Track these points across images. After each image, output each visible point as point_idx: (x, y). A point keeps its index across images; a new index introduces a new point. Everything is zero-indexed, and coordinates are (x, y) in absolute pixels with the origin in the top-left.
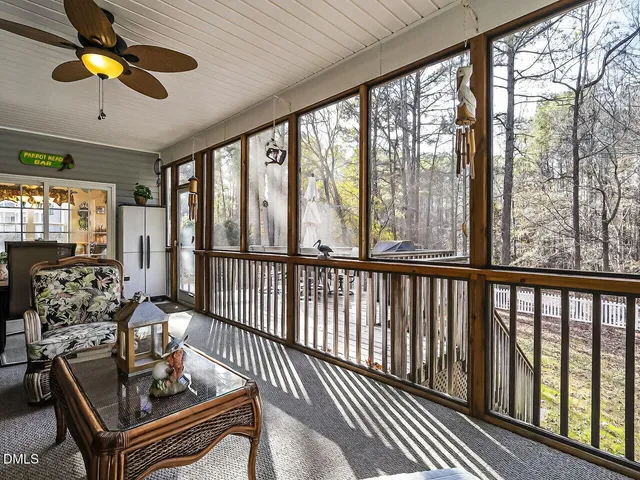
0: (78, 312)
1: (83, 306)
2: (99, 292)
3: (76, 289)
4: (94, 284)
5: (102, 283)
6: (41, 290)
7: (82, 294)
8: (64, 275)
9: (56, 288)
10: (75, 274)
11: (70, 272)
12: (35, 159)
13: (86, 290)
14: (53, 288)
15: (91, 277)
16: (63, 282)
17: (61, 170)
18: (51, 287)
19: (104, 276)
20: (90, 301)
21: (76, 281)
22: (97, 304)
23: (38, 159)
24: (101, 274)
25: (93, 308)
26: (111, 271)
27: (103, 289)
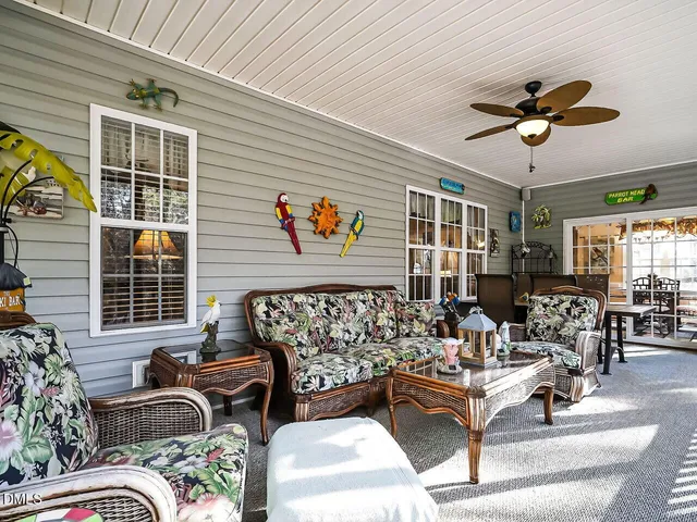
0: (551, 332)
1: (555, 328)
2: (570, 319)
3: (553, 313)
4: (568, 311)
5: (575, 311)
6: (531, 310)
7: (557, 318)
8: (547, 300)
9: (540, 309)
10: (556, 301)
11: (551, 298)
12: (617, 198)
13: (561, 315)
14: (538, 310)
15: (567, 305)
16: (545, 306)
17: (642, 203)
18: (536, 308)
19: (578, 305)
20: (562, 326)
21: (554, 306)
22: (566, 329)
23: (621, 197)
24: (575, 303)
25: (563, 332)
26: (586, 301)
27: (574, 317)
